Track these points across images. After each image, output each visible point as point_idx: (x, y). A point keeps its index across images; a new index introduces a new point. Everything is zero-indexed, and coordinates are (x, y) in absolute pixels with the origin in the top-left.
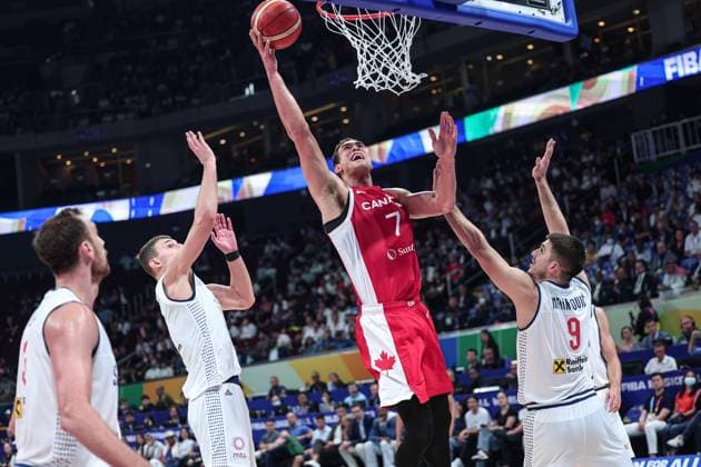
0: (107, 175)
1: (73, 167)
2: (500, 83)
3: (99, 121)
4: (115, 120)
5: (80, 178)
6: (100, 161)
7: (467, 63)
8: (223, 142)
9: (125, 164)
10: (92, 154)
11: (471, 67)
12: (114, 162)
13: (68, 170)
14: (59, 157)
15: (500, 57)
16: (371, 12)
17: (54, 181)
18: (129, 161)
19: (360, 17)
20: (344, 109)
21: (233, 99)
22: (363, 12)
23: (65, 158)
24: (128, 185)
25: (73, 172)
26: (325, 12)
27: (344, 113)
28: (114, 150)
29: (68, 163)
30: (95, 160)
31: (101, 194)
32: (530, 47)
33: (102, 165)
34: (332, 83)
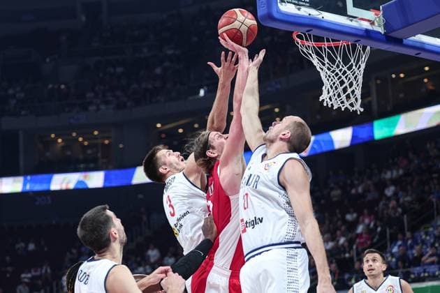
0: (89, 152)
1: (63, 144)
2: (401, 95)
3: (86, 109)
4: (98, 109)
5: (69, 153)
6: (84, 140)
7: (377, 79)
8: (181, 131)
9: (103, 144)
10: (78, 135)
11: (379, 82)
12: (95, 141)
13: (59, 145)
14: (53, 136)
15: (402, 75)
16: (333, 41)
17: (48, 154)
18: (107, 142)
19: (325, 45)
20: (277, 110)
21: (191, 98)
22: (328, 41)
23: (58, 136)
24: (105, 161)
25: (63, 147)
26: (299, 41)
27: (276, 113)
28: (96, 133)
29: (60, 140)
30: (81, 139)
31: (82, 166)
32: (427, 69)
33: (86, 143)
34: (269, 89)
